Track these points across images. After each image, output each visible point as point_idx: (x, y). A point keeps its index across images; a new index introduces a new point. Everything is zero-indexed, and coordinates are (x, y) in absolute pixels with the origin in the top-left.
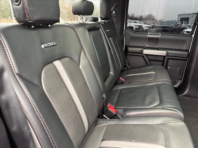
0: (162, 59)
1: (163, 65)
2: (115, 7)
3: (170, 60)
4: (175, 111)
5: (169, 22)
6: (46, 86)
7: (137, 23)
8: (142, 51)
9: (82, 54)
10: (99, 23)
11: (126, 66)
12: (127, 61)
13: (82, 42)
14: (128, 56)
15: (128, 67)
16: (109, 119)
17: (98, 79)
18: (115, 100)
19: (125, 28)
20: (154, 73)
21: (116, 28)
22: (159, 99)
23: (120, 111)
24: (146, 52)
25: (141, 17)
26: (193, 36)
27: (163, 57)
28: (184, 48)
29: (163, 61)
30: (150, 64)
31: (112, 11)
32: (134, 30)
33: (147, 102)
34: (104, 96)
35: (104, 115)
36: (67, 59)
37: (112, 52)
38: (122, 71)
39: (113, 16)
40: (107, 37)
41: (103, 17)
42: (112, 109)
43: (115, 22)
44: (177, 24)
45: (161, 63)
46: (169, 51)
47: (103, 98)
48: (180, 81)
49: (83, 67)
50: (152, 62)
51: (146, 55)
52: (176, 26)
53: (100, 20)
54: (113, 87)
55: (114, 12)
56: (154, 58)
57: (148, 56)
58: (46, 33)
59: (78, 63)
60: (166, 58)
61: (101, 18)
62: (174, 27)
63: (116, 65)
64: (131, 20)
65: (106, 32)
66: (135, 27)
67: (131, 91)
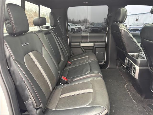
0: (92, 48)
1: (93, 52)
2: (59, 18)
3: (96, 48)
4: (98, 73)
5: (98, 23)
6: (27, 65)
7: (77, 26)
8: (80, 45)
9: (43, 48)
10: (50, 29)
11: (71, 55)
12: (71, 51)
13: (42, 41)
14: (72, 48)
15: (73, 55)
16: (63, 85)
17: (55, 62)
18: (66, 74)
19: (67, 31)
20: (88, 57)
21: (62, 32)
22: (90, 69)
23: (70, 80)
24: (82, 45)
25: (80, 21)
26: (107, 33)
27: (92, 47)
28: (103, 41)
29: (93, 50)
30: (85, 52)
31: (58, 21)
32: (76, 31)
33: (84, 72)
34: (59, 72)
35: (60, 83)
36: (35, 51)
37: (61, 46)
38: (69, 58)
39: (59, 24)
40: (56, 38)
41: (52, 25)
42: (65, 79)
43: (60, 27)
44: (104, 24)
45: (92, 51)
46: (95, 43)
47: (59, 74)
48: (104, 60)
49: (44, 55)
50: (87, 51)
51: (83, 47)
52: (103, 26)
53: (50, 27)
54: (64, 68)
55: (59, 21)
56: (88, 48)
57: (84, 47)
58: (23, 37)
59: (41, 54)
60: (94, 47)
61: (51, 26)
62: (102, 27)
63: (65, 54)
64: (72, 24)
65: (56, 34)
66: (76, 29)
67: (75, 68)
